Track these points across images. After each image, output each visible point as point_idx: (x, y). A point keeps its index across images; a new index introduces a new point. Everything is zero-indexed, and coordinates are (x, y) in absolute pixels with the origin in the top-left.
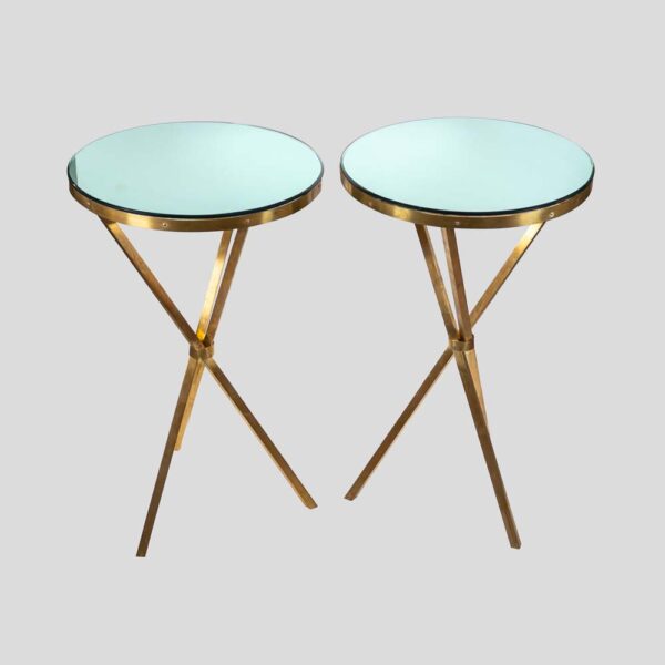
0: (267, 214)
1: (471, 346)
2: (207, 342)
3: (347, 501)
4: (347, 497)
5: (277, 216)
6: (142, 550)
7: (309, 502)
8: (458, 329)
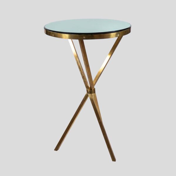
4: (55, 150)
8: (89, 86)
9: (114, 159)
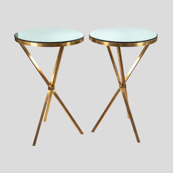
0: (69, 43)
1: (125, 87)
2: (53, 86)
3: (92, 133)
4: (92, 132)
5: (72, 44)
6: (34, 144)
7: (82, 133)
8: (122, 82)
9: (138, 141)
